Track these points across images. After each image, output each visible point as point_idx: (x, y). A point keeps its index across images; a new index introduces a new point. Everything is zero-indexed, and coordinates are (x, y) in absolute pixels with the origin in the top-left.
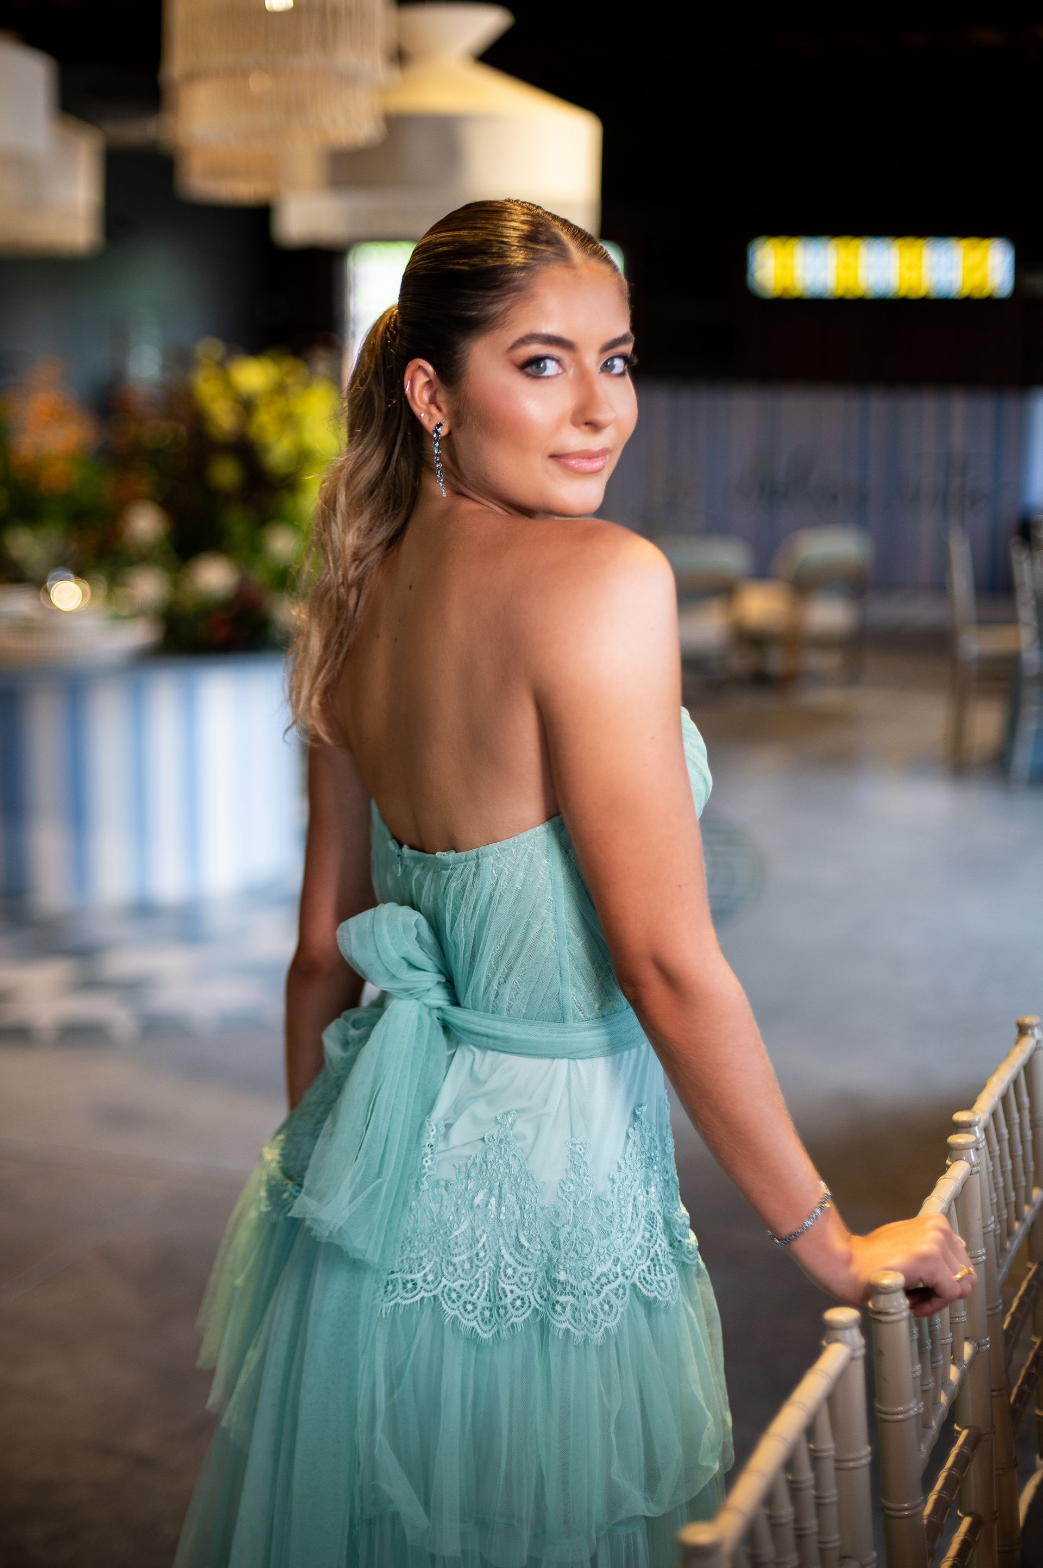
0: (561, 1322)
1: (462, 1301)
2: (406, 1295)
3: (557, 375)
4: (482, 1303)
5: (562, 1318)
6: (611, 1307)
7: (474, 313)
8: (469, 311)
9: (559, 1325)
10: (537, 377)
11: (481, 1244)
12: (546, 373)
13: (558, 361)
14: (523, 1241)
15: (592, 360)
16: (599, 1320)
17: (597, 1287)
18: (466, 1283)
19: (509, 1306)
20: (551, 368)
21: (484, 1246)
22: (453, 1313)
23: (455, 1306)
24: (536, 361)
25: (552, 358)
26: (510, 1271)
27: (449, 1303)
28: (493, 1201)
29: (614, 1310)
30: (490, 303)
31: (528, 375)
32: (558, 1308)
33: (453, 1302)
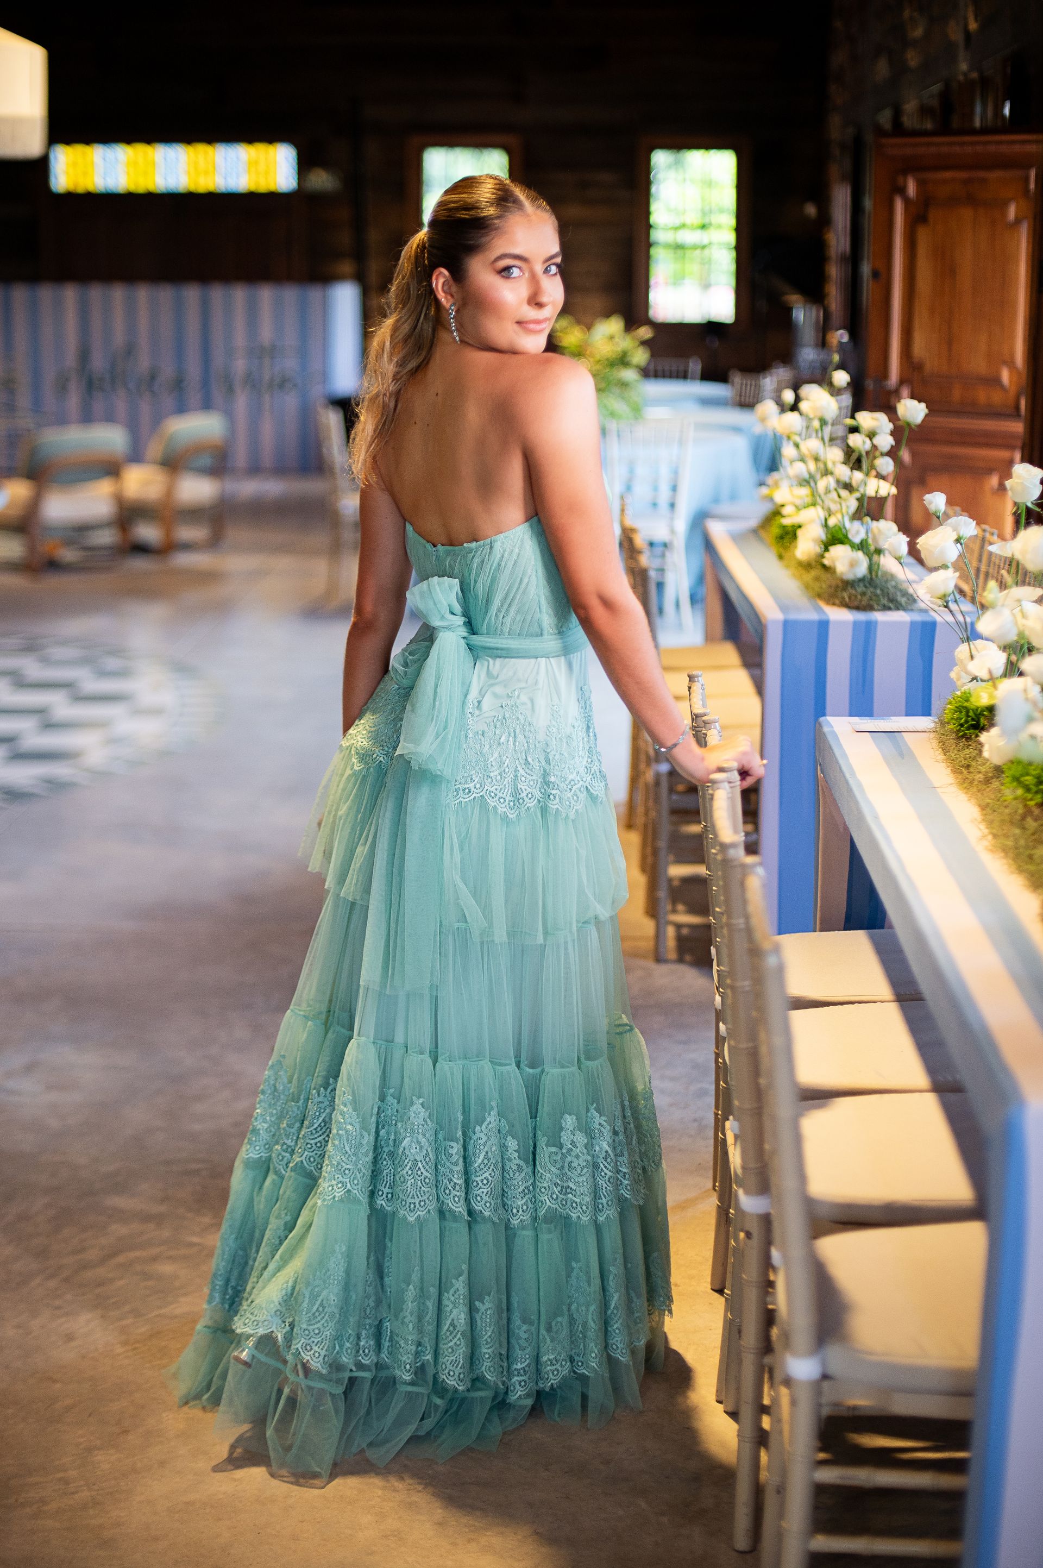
0: (553, 805)
1: (497, 797)
2: (465, 796)
3: (519, 277)
4: (508, 798)
5: (554, 803)
6: (578, 798)
7: (472, 242)
8: (470, 241)
9: (552, 806)
10: (508, 278)
11: (506, 765)
12: (513, 276)
13: (520, 268)
14: (530, 760)
15: (539, 268)
16: (572, 805)
17: (569, 787)
18: (499, 788)
19: (525, 798)
20: (516, 272)
21: (508, 766)
22: (493, 804)
23: (494, 800)
24: (507, 269)
25: (516, 267)
26: (523, 779)
27: (490, 798)
28: (511, 739)
29: (580, 799)
30: (481, 237)
31: (503, 277)
32: (552, 797)
33: (493, 798)
